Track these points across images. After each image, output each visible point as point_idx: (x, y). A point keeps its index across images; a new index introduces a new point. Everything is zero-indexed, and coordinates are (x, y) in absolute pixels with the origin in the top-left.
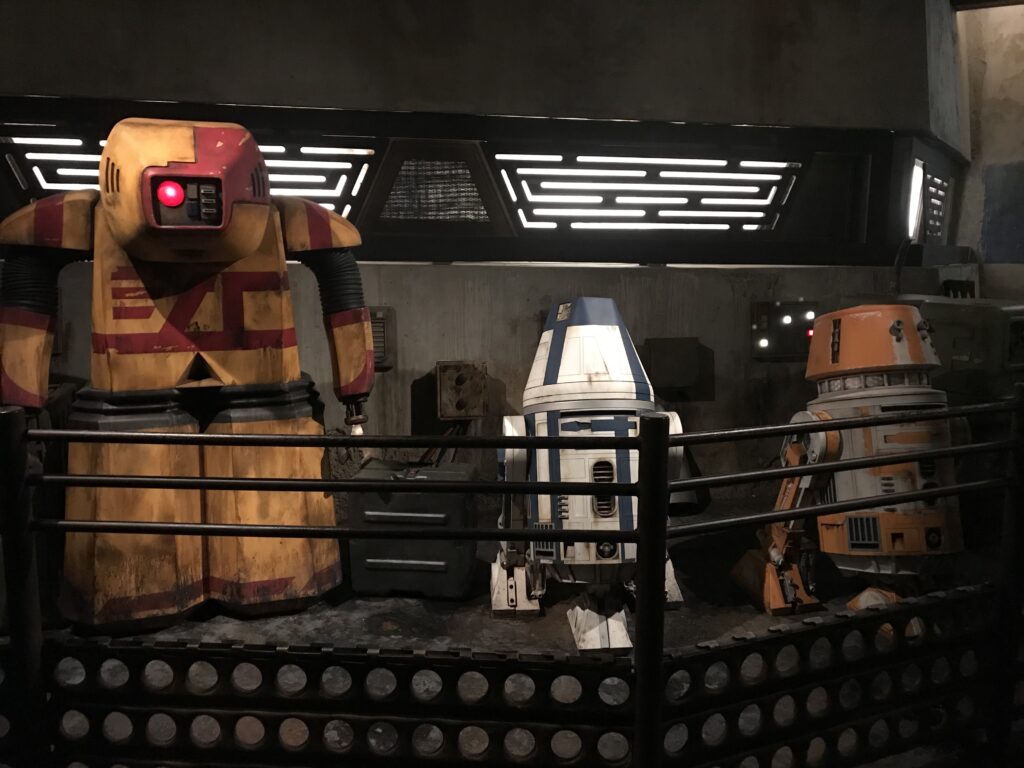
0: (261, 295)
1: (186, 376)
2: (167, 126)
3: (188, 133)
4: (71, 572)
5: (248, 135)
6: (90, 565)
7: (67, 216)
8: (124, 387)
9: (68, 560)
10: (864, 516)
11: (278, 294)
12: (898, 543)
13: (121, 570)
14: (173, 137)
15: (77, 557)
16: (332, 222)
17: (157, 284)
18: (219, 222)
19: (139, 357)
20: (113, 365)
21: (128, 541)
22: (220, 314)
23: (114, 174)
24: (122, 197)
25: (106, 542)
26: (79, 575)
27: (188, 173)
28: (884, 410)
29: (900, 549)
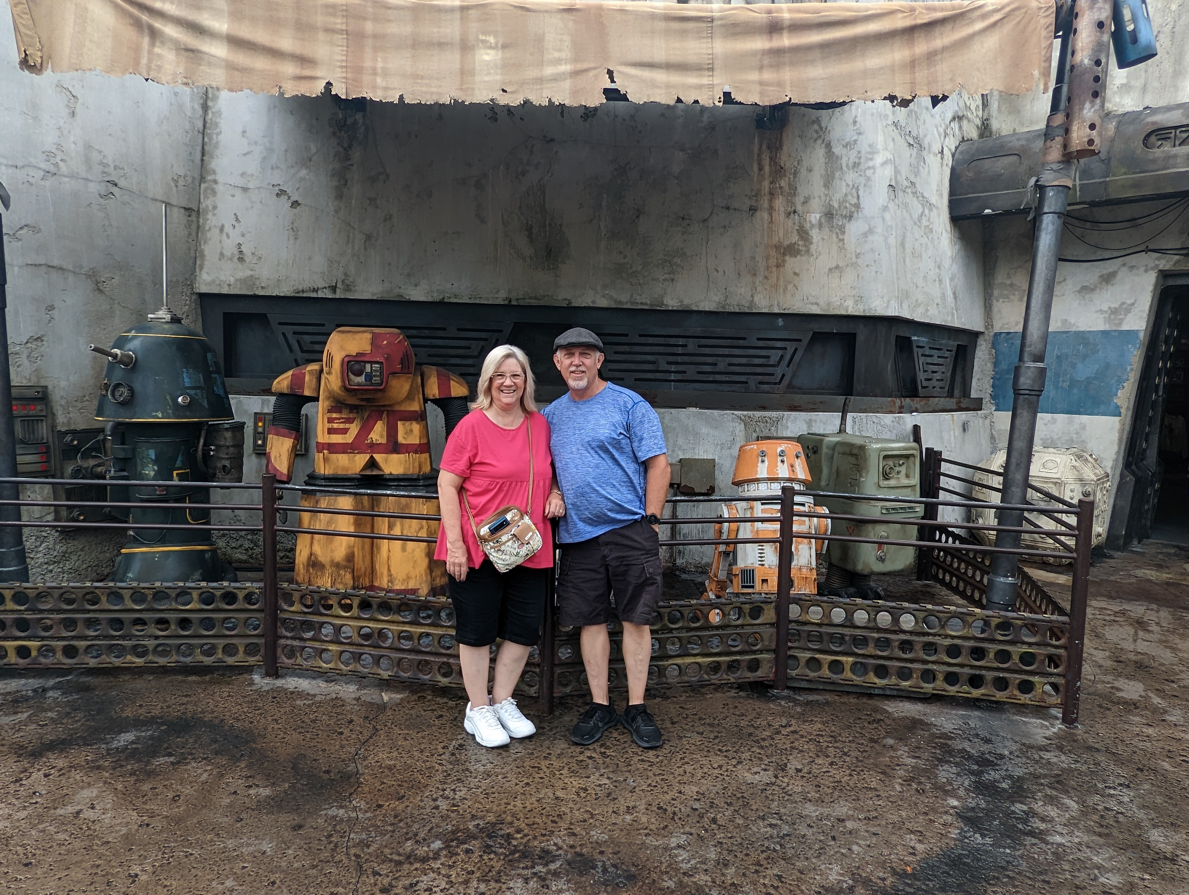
0: (407, 423)
1: (365, 468)
2: (359, 332)
3: (369, 336)
4: (298, 574)
5: (401, 337)
6: (308, 571)
7: (307, 378)
8: (331, 472)
9: (296, 567)
10: (748, 568)
11: (418, 423)
12: (765, 585)
13: (323, 575)
14: (361, 339)
15: (301, 566)
16: (452, 382)
17: (351, 416)
18: (381, 385)
19: (340, 456)
20: (326, 460)
21: (328, 559)
22: (385, 433)
23: (331, 358)
24: (333, 371)
25: (316, 558)
26: (301, 576)
27: (366, 359)
28: (762, 504)
29: (766, 588)
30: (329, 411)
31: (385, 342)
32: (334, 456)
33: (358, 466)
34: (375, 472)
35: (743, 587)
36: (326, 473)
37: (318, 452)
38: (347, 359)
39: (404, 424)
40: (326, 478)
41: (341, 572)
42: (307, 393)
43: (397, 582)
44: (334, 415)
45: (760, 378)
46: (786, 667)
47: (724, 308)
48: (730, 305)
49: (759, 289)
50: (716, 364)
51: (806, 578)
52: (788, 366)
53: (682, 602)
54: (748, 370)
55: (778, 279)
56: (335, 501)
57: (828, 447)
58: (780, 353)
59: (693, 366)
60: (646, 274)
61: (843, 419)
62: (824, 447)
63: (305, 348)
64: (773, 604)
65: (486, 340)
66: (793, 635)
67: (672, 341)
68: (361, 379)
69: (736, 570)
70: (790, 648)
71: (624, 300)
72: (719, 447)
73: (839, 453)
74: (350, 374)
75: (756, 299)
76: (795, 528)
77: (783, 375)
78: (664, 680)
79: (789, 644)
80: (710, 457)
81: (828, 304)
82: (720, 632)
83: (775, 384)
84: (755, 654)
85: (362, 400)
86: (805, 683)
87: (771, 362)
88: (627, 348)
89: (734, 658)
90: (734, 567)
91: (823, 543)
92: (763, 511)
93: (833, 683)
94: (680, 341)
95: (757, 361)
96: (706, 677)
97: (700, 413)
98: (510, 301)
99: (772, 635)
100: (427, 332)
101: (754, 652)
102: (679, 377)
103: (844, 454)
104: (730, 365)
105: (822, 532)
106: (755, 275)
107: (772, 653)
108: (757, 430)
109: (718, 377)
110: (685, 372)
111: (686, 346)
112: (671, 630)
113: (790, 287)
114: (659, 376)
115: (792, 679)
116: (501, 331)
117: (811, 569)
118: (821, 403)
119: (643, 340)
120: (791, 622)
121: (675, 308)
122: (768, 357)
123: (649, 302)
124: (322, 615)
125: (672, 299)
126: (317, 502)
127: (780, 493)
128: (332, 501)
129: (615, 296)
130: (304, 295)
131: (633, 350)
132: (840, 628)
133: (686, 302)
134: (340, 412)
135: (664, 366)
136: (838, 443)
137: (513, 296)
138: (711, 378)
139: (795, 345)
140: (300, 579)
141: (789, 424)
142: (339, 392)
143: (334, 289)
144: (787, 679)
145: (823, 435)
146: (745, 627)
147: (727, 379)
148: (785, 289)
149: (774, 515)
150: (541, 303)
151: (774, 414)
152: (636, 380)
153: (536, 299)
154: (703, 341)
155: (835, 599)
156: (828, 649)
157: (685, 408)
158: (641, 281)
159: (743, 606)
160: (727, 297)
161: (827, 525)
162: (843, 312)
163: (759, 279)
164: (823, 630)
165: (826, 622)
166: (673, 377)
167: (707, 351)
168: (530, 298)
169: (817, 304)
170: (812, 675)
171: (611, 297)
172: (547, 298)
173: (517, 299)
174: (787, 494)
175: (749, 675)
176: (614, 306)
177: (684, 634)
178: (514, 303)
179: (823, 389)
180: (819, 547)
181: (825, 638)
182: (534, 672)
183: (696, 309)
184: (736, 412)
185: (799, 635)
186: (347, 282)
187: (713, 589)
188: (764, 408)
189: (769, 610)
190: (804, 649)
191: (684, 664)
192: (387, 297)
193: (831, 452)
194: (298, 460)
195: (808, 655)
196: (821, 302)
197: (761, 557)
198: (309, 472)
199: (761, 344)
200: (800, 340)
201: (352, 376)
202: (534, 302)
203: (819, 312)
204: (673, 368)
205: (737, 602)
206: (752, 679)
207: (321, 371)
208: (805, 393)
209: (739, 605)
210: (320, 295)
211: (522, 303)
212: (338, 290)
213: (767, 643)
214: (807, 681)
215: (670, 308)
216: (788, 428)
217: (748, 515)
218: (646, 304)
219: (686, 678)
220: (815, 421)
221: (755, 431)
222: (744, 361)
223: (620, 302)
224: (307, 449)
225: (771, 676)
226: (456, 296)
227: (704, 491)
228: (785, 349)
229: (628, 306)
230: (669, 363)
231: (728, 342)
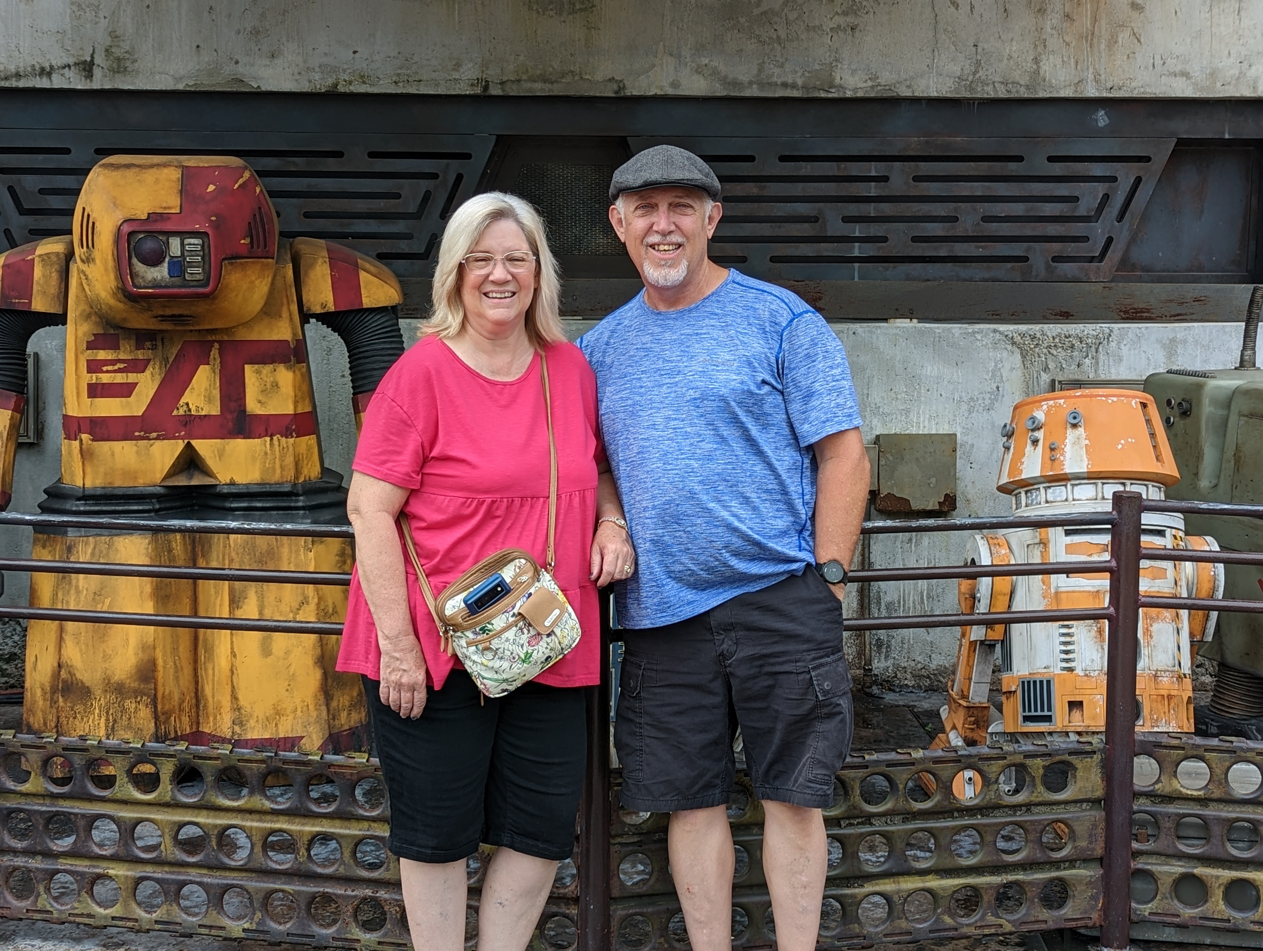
0: (266, 369)
1: (176, 469)
2: (152, 166)
3: (175, 174)
4: (31, 711)
5: (247, 175)
6: (53, 702)
7: (38, 272)
8: (99, 483)
9: (28, 695)
10: (1038, 678)
11: (289, 368)
12: (1076, 714)
13: (88, 711)
14: (157, 181)
15: (39, 693)
16: (363, 275)
17: (140, 355)
18: (207, 284)
19: (117, 446)
20: (86, 455)
21: (98, 675)
22: (216, 393)
23: (89, 227)
24: (96, 254)
25: (72, 674)
26: (40, 714)
27: (169, 227)
28: (1068, 533)
29: (1078, 721)
30: (91, 346)
31: (211, 188)
32: (104, 447)
33: (158, 466)
34: (197, 480)
35: (1026, 719)
36: (88, 484)
37: (68, 437)
38: (126, 229)
39: (258, 372)
40: (86, 497)
41: (127, 703)
42: (39, 305)
43: (252, 722)
44: (102, 355)
45: (1056, 247)
46: (1129, 896)
47: (971, 89)
48: (985, 83)
49: (1053, 43)
50: (955, 219)
51: (1170, 697)
52: (1120, 218)
53: (892, 756)
54: (1028, 230)
55: (1095, 20)
56: (110, 545)
57: (1214, 402)
58: (1101, 189)
59: (902, 226)
60: (792, 16)
61: (1249, 337)
62: (1206, 401)
63: (26, 206)
64: (1097, 757)
65: (435, 176)
66: (1143, 824)
67: (855, 169)
68: (161, 273)
69: (1010, 681)
70: (1137, 854)
71: (744, 78)
72: (964, 407)
73: (1241, 415)
74: (135, 260)
75: (1046, 68)
76: (1145, 586)
77: (1110, 240)
78: (856, 928)
79: (1135, 845)
80: (944, 429)
81: (1212, 74)
82: (979, 820)
83: (1091, 259)
84: (1058, 869)
85: (164, 318)
86: (1172, 930)
87: (1082, 210)
88: (752, 189)
89: (1011, 877)
90: (1005, 676)
91: (1207, 618)
92: (1069, 549)
93: (1235, 931)
94: (873, 169)
95: (1049, 209)
96: (948, 920)
97: (921, 332)
98: (486, 88)
99: (1095, 826)
100: (300, 163)
101: (1056, 864)
102: (870, 250)
103: (1251, 415)
104: (987, 219)
105: (1203, 594)
106: (1042, 11)
107: (1096, 865)
108: (1051, 365)
109: (961, 249)
110: (884, 239)
111: (885, 179)
112: (868, 818)
113: (1124, 36)
114: (826, 249)
115: (1143, 922)
116: (468, 156)
117: (1181, 678)
118: (1197, 300)
119: (789, 168)
120: (1137, 795)
121: (860, 94)
122: (1075, 199)
123: (800, 82)
124: (92, 799)
125: (854, 72)
126: (69, 549)
127: (1109, 508)
128: (104, 547)
129: (722, 68)
130: (22, 84)
131: (766, 193)
132: (1250, 808)
133: (886, 77)
134: (115, 347)
135: (836, 227)
136: (1236, 392)
137: (493, 74)
138: (943, 250)
139: (1134, 169)
140: (36, 721)
141: (1125, 350)
142: (112, 302)
143: (87, 68)
144: (1132, 922)
145: (1204, 375)
146: (1035, 810)
147: (980, 252)
148: (1113, 41)
149: (1095, 558)
150: (557, 90)
151: (1089, 329)
152: (774, 259)
153: (545, 82)
154: (925, 168)
155: (1238, 742)
156: (1223, 856)
157: (885, 320)
158: (783, 36)
159: (1028, 762)
160: (978, 63)
161: (1215, 578)
162: (1247, 93)
163: (1053, 20)
164: (1211, 812)
165: (1217, 794)
166: (857, 250)
167: (934, 189)
168: (532, 80)
169: (1185, 75)
170: (1188, 913)
171: (715, 72)
172: (568, 79)
173: (502, 83)
174: (1126, 508)
175: (1044, 914)
176: (720, 91)
177: (897, 827)
178: (495, 91)
179: (1200, 269)
180: (1198, 628)
181: (1216, 830)
182: (566, 916)
183: (908, 93)
184: (1002, 328)
185: (1156, 824)
186: (117, 52)
187: (959, 726)
188: (1065, 316)
189: (1088, 769)
190: (1168, 856)
191: (898, 892)
192: (208, 84)
193: (1224, 412)
194: (22, 456)
195: (1177, 868)
196: (1196, 70)
197: (1067, 652)
198: (48, 482)
199: (1058, 169)
200: (1148, 159)
201: (139, 267)
202: (539, 89)
203: (1189, 93)
204: (857, 230)
205: (1015, 753)
206: (1051, 925)
207: (70, 256)
208: (1160, 280)
209: (1019, 759)
210: (57, 82)
211: (513, 91)
212: (97, 72)
213: (1083, 844)
214: (1178, 926)
215: (849, 94)
216: (1121, 360)
217: (1036, 559)
218: (794, 86)
219: (903, 924)
220: (1185, 342)
221: (1046, 369)
222: (1018, 209)
223: (735, 84)
224: (40, 433)
225: (1095, 916)
226: (363, 79)
227: (932, 505)
228: (1114, 179)
229: (754, 92)
230: (847, 220)
231: (983, 168)
